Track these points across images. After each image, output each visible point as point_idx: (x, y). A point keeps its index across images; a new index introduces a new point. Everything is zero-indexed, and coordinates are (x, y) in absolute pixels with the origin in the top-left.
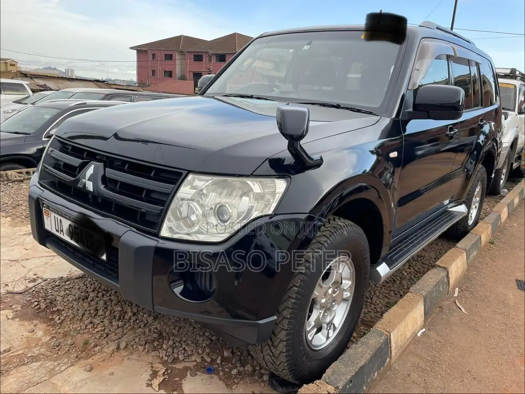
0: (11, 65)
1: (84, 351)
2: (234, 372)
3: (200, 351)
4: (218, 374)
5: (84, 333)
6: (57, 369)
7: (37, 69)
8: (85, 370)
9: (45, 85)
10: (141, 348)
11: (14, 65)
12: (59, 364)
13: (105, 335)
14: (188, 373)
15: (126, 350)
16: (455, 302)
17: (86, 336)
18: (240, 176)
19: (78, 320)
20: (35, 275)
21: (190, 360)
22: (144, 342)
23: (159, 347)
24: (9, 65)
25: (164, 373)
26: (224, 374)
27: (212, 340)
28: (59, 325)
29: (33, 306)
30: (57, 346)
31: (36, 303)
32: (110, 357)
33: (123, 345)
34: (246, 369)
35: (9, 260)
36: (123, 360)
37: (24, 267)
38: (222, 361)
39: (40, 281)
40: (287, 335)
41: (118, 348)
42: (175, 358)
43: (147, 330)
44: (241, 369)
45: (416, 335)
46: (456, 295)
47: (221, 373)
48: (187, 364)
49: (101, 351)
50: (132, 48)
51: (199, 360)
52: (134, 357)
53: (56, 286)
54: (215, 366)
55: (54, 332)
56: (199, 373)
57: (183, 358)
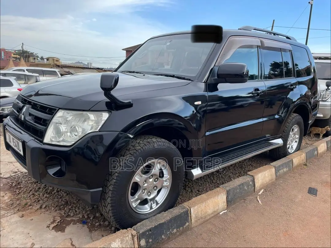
0: (56, 61)
1: (23, 208)
2: (97, 224)
3: (84, 212)
4: (88, 225)
5: (27, 199)
6: (5, 215)
7: (71, 63)
8: (19, 216)
9: (69, 71)
10: (53, 208)
11: (58, 61)
12: (8, 212)
13: (37, 201)
14: (72, 223)
15: (45, 209)
16: (257, 197)
17: (28, 201)
18: (84, 111)
19: (27, 193)
20: (18, 170)
21: (76, 217)
22: (55, 206)
23: (63, 208)
24: (55, 61)
25: (59, 222)
26: (91, 225)
27: (93, 208)
28: (17, 195)
29: (9, 185)
30: (11, 204)
31: (11, 183)
32: (35, 212)
33: (44, 206)
34: (105, 223)
35: (8, 162)
36: (41, 213)
37: (14, 166)
38: (94, 218)
39: (19, 173)
40: (111, 200)
41: (41, 208)
42: (68, 215)
43: (60, 200)
44: (102, 223)
45: (219, 213)
46: (260, 194)
47: (90, 224)
48: (74, 218)
49: (31, 209)
50: (123, 50)
51: (81, 217)
52: (48, 212)
53: (26, 176)
54: (89, 221)
55: (13, 198)
56: (78, 223)
57: (73, 215)
